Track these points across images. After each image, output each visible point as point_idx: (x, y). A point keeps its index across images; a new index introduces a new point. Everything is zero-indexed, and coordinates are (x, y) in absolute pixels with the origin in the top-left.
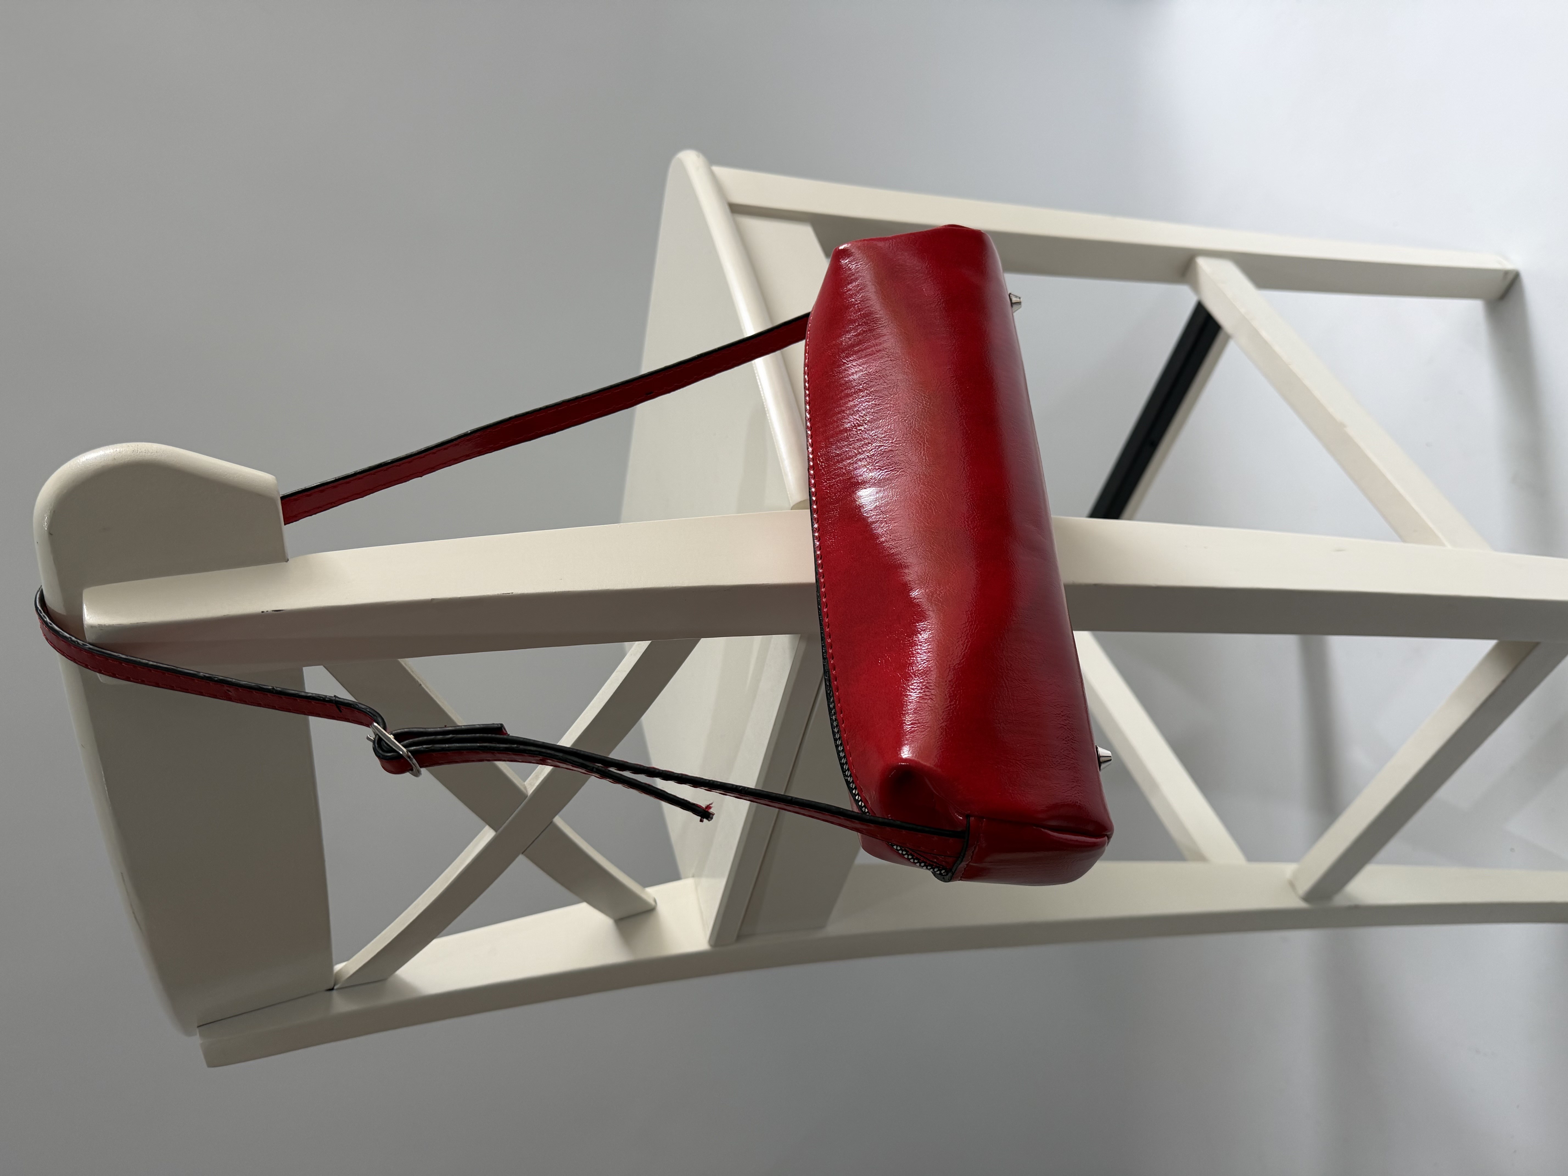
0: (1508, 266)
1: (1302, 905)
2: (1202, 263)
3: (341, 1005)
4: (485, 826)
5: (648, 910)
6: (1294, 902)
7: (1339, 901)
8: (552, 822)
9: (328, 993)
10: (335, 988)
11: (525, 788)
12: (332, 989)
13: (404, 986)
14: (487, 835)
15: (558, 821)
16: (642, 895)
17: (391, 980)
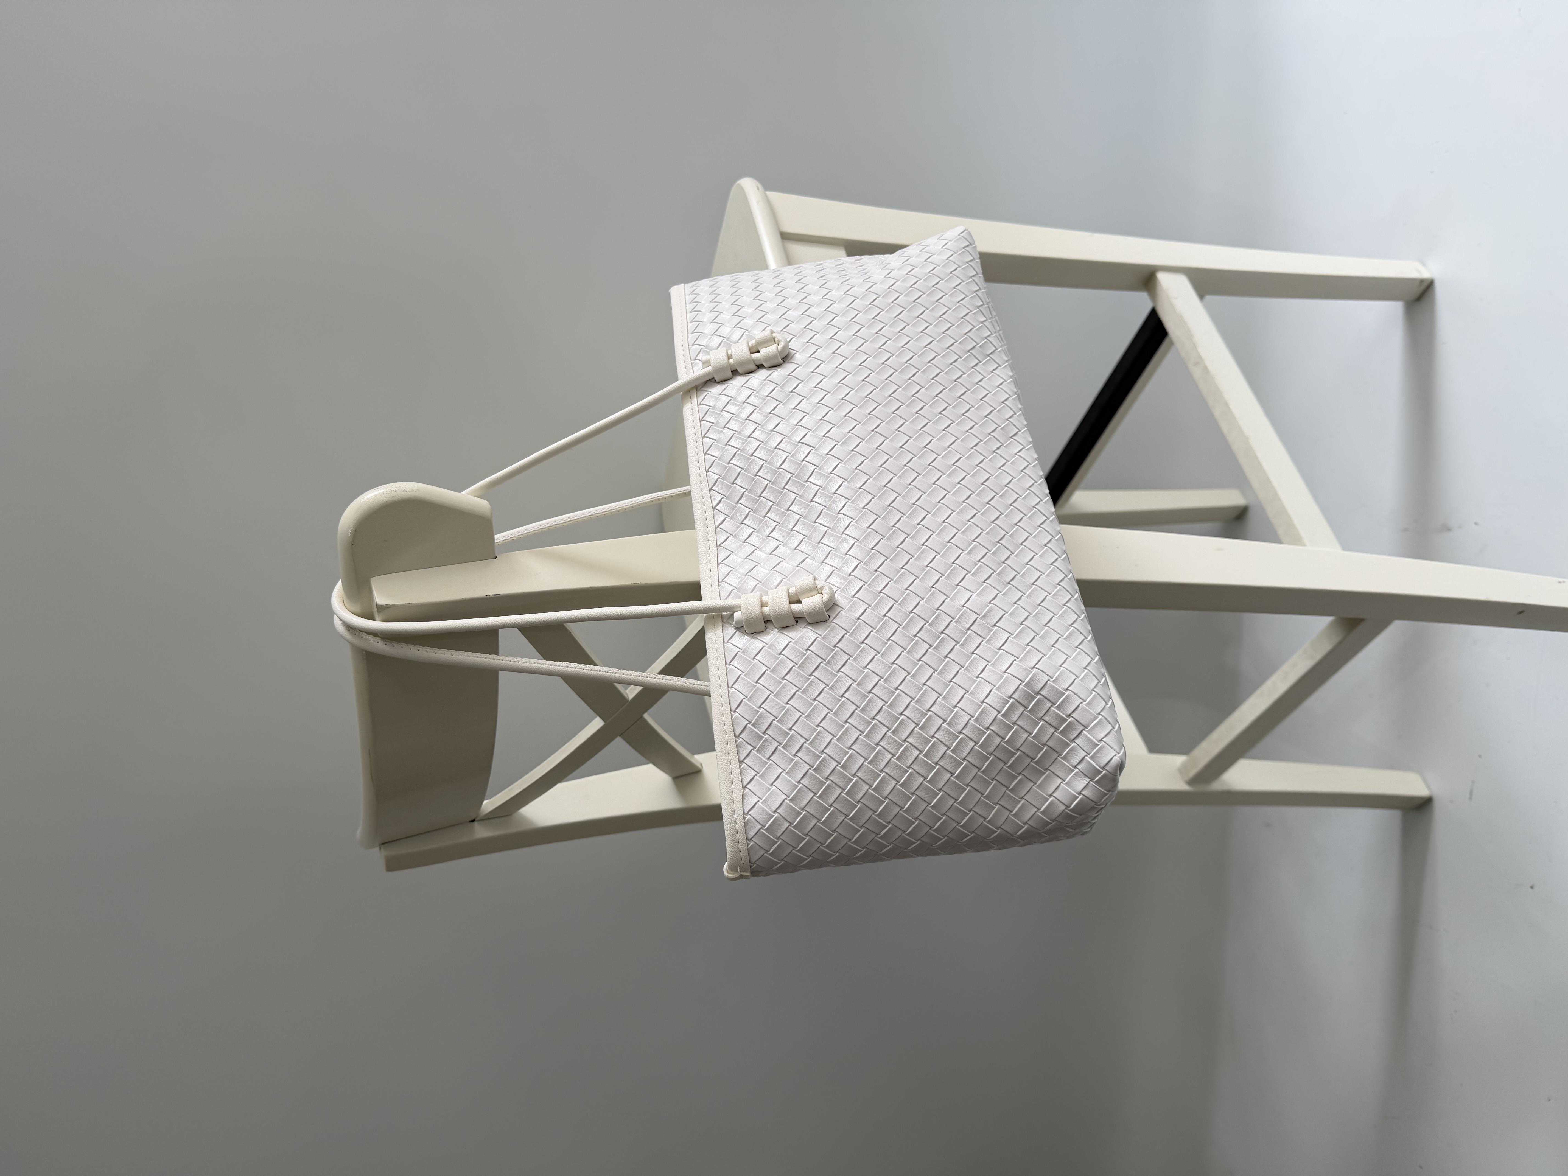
0: (1426, 274)
1: (1185, 787)
2: (1161, 277)
3: (481, 832)
4: (595, 718)
5: (696, 772)
6: (1180, 785)
7: (1217, 786)
8: (642, 717)
9: (472, 823)
10: (476, 819)
11: (627, 694)
12: (473, 821)
13: (525, 820)
14: (597, 723)
15: (646, 716)
16: (693, 761)
17: (515, 815)
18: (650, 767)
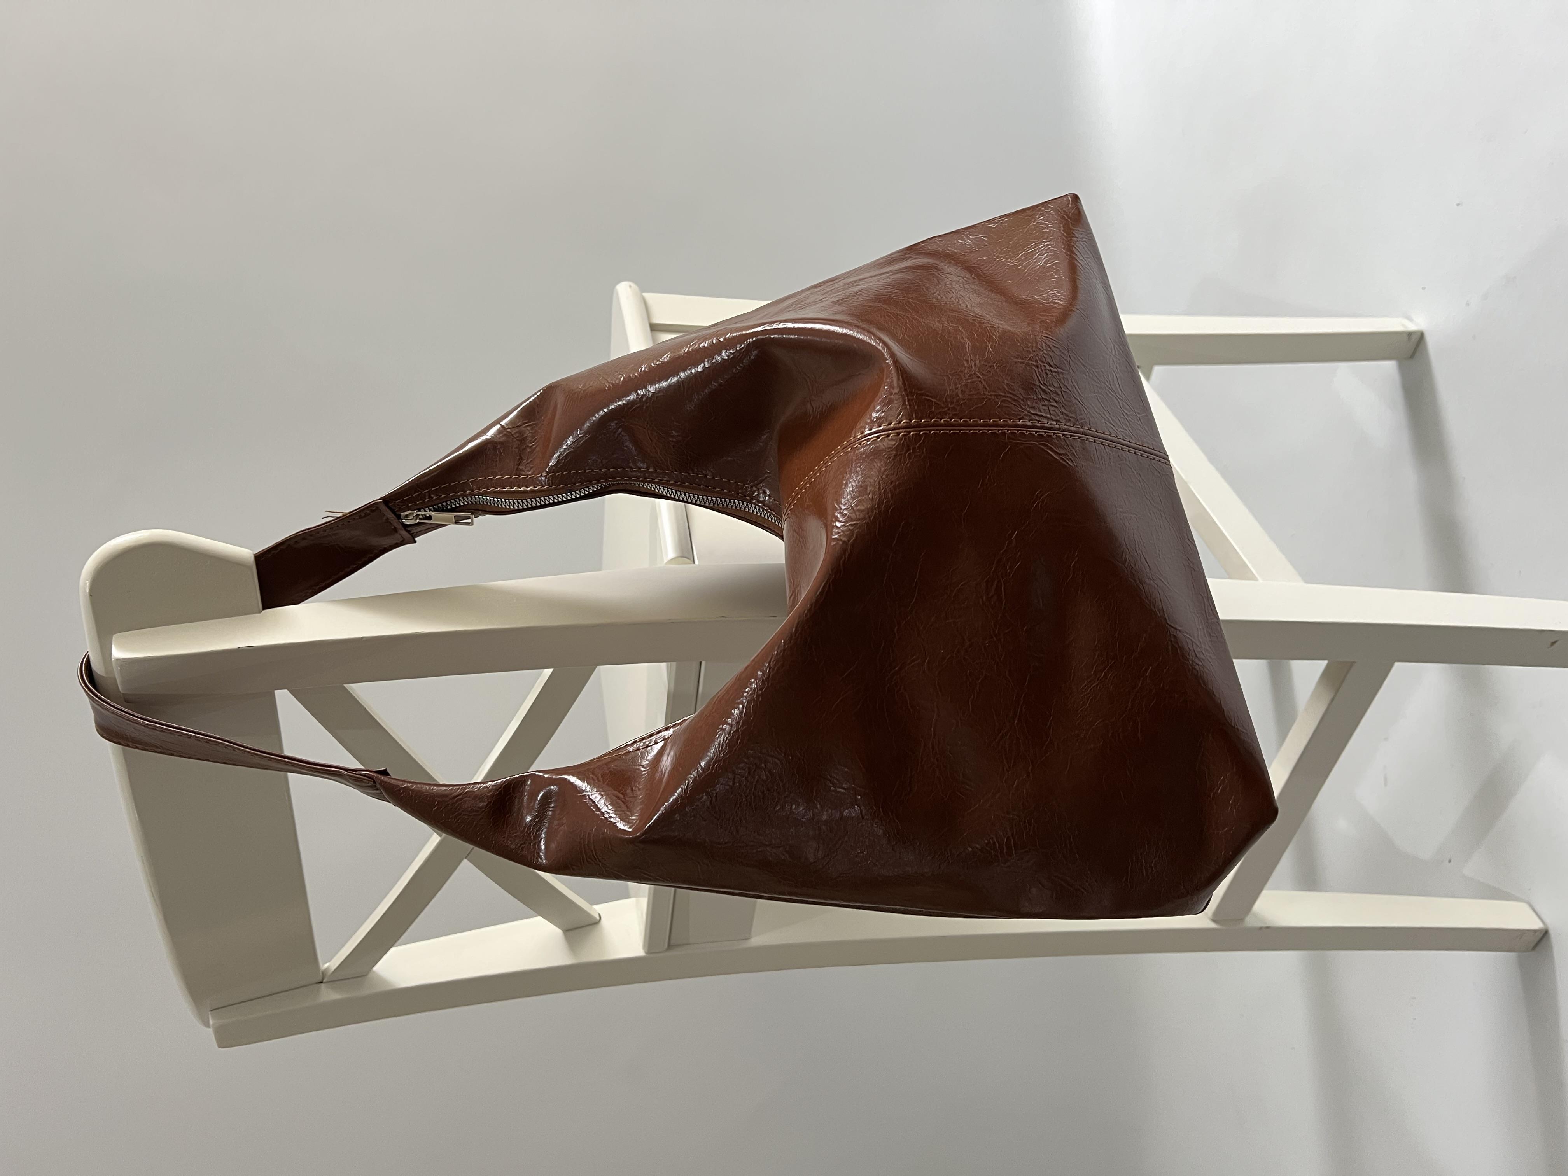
0: (1412, 327)
1: (1212, 926)
3: (328, 995)
5: (594, 923)
6: (1205, 923)
7: (1252, 922)
9: (318, 986)
12: (322, 982)
13: (382, 981)
14: (434, 839)
16: (592, 913)
17: (370, 975)
18: (539, 921)
